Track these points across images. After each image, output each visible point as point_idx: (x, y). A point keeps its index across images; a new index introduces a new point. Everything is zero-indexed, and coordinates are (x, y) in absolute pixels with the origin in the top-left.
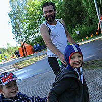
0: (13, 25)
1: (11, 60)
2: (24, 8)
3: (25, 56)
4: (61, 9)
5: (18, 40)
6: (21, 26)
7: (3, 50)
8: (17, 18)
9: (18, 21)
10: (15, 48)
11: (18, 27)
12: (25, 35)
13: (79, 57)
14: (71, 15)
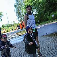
0: (17, 11)
1: (15, 30)
2: (23, 2)
3: (23, 28)
4: (44, 2)
5: (19, 20)
6: (21, 12)
7: (11, 25)
8: (19, 7)
9: (19, 9)
10: (18, 24)
11: (20, 12)
12: (24, 17)
13: (31, 30)
14: (49, 6)
